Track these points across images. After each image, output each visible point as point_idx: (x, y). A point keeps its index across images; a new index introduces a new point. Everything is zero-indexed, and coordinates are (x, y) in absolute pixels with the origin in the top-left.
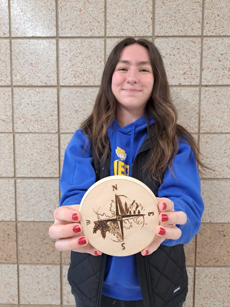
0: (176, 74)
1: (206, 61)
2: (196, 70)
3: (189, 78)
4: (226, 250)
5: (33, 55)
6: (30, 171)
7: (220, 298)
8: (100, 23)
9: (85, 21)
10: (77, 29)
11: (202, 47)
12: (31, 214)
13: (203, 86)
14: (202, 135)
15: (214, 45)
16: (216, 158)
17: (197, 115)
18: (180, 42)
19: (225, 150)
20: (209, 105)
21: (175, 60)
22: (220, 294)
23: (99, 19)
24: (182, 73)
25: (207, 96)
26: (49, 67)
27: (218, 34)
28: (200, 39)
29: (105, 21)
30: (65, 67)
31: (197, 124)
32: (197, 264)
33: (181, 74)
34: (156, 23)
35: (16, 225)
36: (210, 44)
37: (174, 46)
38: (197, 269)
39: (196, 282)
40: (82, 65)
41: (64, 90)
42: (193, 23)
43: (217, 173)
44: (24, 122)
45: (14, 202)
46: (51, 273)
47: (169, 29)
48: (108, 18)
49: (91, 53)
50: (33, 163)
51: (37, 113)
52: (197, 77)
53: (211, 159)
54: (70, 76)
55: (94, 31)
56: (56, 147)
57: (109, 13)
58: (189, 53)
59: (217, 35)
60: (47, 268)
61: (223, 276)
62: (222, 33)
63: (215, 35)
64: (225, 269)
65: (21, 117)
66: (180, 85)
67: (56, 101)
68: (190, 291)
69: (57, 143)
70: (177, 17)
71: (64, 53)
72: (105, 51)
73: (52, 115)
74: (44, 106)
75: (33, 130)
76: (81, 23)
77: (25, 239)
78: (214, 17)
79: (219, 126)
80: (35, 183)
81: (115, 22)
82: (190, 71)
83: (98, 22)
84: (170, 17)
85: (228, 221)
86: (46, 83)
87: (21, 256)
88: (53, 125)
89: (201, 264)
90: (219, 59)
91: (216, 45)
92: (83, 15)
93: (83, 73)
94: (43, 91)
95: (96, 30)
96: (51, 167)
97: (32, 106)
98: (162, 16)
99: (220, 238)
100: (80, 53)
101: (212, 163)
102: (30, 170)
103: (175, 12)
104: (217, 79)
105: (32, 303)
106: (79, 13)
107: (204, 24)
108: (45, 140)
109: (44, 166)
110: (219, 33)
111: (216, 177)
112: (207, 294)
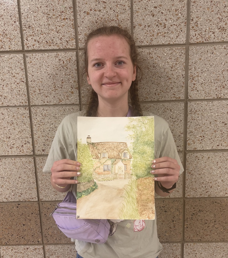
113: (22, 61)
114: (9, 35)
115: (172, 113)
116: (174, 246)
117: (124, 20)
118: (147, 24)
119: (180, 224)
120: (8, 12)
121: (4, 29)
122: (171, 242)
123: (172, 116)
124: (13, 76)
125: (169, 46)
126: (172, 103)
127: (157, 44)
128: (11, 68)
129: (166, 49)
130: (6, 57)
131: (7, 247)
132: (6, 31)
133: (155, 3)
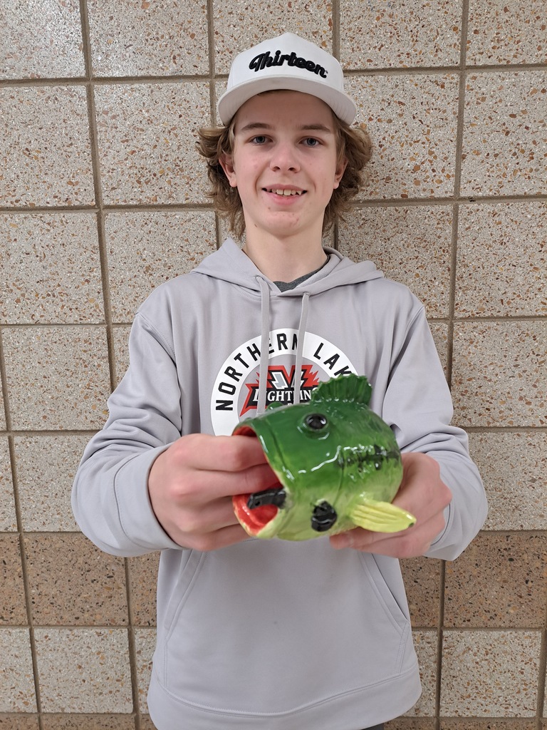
0: (394, 169)
1: (472, 133)
2: (446, 158)
3: (428, 180)
4: (515, 591)
5: (29, 127)
6: (45, 417)
7: (499, 697)
8: (195, 40)
9: (157, 34)
10: (140, 57)
11: (461, 99)
12: (53, 514)
13: (464, 199)
14: (460, 323)
15: (494, 91)
16: (494, 379)
17: (447, 275)
18: (405, 85)
19: (516, 360)
20: (477, 248)
21: (392, 132)
22: (501, 688)
23: (194, 29)
24: (411, 167)
25: (473, 225)
26: (72, 159)
27: (504, 59)
28: (455, 76)
29: (211, 33)
30: (114, 158)
31: (446, 297)
32: (446, 623)
33: (407, 171)
34: (342, 34)
35: (20, 540)
36: (483, 90)
37: (388, 97)
38: (445, 633)
39: (444, 663)
40: (156, 150)
41: (114, 216)
42: (440, 33)
43: (495, 413)
44: (21, 298)
45: (12, 490)
46: (108, 646)
47: (377, 50)
48: (217, 24)
49: (176, 121)
50: (50, 397)
51: (50, 276)
52: (448, 176)
53: (480, 382)
54: (127, 181)
55: (182, 61)
56: (103, 358)
57: (220, 11)
58: (429, 113)
59: (501, 63)
60: (99, 634)
61: (507, 648)
62: (515, 56)
63: (497, 63)
64: (511, 633)
65: (11, 287)
66: (405, 199)
67: (97, 244)
68: (430, 682)
69: (105, 348)
70: (397, 16)
71: (109, 121)
72: (213, 114)
73: (87, 281)
74: (66, 258)
75: (43, 318)
76: (147, 40)
77: (42, 572)
78: (494, 15)
79: (502, 300)
80: (58, 443)
81: (235, 35)
82: (431, 161)
83: (192, 36)
84: (378, 19)
85: (522, 526)
86: (67, 199)
87: (36, 610)
88: (92, 305)
89: (454, 624)
90: (504, 127)
91: (497, 92)
92: (151, 18)
93: (160, 172)
94: (62, 221)
95: (188, 58)
96: (94, 407)
97: (38, 258)
98: (359, 15)
99: (500, 564)
100: (150, 122)
101: (482, 390)
102: (43, 414)
103: (392, 4)
104: (500, 180)
105: (68, 710)
106: (140, 12)
107: (467, 35)
108: (76, 342)
109: (76, 404)
110: (506, 58)
111: (491, 425)
112: (470, 688)
113: (213, 227)
114: (188, 170)
115: (536, 344)
116: (526, 638)
117: (441, 141)
118: (492, 151)
119: (542, 588)
120: (189, 122)
121: (178, 158)
122: (521, 628)
123: (537, 350)
124: (190, 257)
125: (538, 199)
126: (538, 322)
127: (512, 194)
128: (187, 240)
129: (531, 204)
130: (177, 217)
131: (151, 632)
132: (180, 161)
133: (512, 107)
